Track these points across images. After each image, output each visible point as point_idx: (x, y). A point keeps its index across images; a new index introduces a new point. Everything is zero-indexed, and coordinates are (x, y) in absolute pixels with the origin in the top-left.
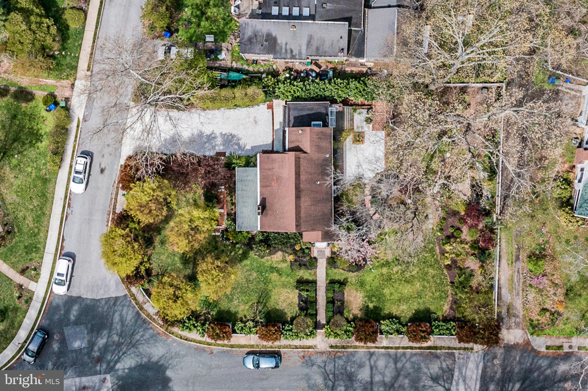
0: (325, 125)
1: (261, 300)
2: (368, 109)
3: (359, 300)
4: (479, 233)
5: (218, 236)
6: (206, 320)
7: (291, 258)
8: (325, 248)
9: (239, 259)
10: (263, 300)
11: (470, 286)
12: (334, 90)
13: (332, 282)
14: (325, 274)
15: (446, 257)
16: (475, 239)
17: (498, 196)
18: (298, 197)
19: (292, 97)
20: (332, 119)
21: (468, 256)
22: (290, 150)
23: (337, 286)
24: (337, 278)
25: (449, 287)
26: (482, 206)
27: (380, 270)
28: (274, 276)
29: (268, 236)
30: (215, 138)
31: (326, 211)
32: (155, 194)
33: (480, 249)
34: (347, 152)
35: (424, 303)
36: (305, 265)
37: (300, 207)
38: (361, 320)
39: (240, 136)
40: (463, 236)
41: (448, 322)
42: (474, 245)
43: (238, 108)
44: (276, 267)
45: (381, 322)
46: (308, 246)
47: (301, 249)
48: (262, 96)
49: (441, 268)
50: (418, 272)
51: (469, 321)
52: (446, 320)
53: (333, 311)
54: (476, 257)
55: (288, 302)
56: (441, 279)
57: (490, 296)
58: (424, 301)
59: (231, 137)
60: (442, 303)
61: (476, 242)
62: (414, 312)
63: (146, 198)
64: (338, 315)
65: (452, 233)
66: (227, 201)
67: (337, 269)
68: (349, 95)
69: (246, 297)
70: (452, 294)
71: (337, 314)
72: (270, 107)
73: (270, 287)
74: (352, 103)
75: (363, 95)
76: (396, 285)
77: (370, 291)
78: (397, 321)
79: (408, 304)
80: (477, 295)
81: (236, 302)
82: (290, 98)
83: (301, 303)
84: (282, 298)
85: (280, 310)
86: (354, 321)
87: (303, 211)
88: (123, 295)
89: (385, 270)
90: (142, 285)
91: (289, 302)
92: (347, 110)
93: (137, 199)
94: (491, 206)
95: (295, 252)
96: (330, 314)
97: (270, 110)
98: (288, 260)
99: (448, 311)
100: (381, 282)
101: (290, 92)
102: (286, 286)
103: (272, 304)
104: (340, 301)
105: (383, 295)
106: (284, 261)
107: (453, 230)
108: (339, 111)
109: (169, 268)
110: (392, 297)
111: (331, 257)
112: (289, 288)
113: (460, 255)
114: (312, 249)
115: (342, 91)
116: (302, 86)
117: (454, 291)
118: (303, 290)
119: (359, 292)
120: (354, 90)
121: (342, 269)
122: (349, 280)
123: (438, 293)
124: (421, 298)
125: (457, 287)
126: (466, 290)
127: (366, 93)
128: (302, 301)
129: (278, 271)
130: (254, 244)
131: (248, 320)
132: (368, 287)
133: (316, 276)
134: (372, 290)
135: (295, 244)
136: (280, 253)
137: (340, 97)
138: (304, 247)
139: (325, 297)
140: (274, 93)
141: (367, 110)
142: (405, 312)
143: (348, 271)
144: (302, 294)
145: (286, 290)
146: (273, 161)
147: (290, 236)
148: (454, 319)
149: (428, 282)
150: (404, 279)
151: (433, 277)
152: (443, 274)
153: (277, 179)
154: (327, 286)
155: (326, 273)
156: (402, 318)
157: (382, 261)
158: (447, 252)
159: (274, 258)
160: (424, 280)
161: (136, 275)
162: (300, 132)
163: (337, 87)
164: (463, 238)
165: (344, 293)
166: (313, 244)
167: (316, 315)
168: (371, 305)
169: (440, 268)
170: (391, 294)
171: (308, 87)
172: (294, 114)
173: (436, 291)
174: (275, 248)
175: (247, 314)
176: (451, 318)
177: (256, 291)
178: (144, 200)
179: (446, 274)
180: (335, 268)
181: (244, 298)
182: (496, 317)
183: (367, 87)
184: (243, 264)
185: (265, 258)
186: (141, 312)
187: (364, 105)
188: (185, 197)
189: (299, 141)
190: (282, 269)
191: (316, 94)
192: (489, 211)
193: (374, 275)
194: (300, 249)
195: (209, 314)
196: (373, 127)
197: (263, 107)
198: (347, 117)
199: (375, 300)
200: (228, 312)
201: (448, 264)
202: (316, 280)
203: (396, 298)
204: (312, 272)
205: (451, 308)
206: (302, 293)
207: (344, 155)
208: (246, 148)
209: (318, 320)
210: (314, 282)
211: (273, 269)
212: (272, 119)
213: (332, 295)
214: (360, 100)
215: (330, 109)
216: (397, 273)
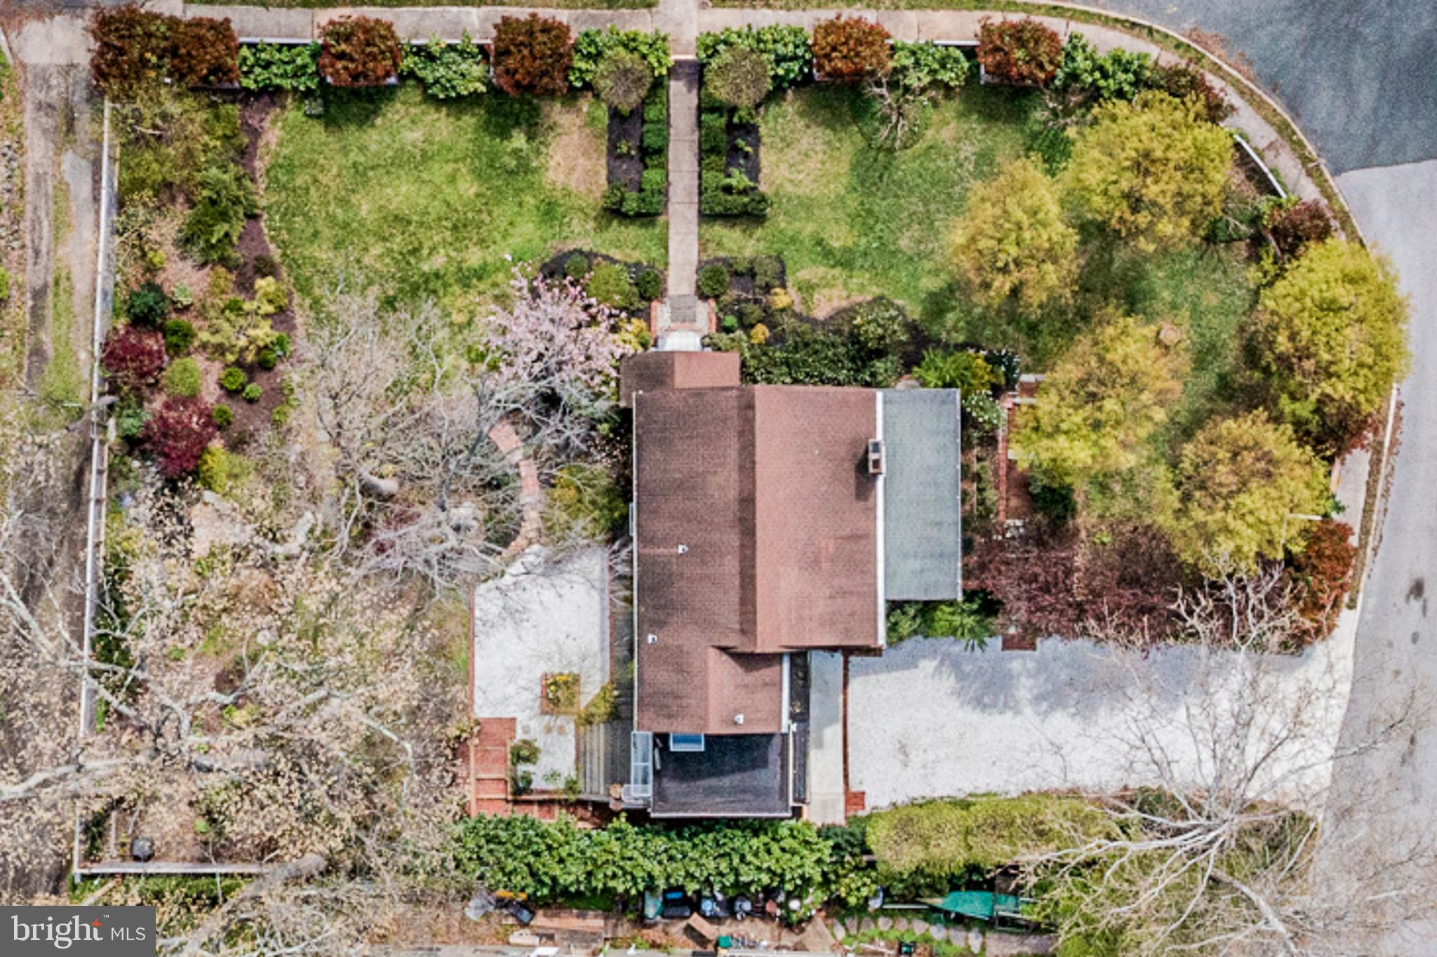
0: (661, 739)
1: (881, 156)
2: (526, 790)
3: (558, 158)
4: (163, 382)
5: (1028, 370)
6: (1064, 91)
7: (781, 299)
8: (669, 330)
9: (957, 294)
10: (876, 160)
11: (192, 205)
12: (636, 854)
13: (647, 217)
14: (672, 245)
15: (270, 302)
16: (177, 361)
17: (98, 502)
18: (747, 501)
19: (776, 832)
20: (642, 759)
21: (198, 305)
22: (771, 659)
23: (631, 205)
24: (632, 232)
25: (263, 203)
26: (153, 469)
27: (490, 259)
28: (840, 237)
29: (857, 371)
30: (1039, 698)
31: (655, 455)
32: (1219, 515)
33: (162, 329)
34: (596, 647)
35: (345, 150)
36: (736, 274)
37: (741, 468)
38: (551, 94)
39: (954, 703)
40: (216, 369)
41: (266, 87)
42: (180, 341)
43: (961, 796)
44: (833, 267)
45: (483, 89)
46: (724, 339)
47: (747, 327)
48: (877, 837)
49: (289, 266)
50: (366, 249)
51: (194, 90)
52: (271, 94)
53: (644, 122)
54: (174, 303)
55: (794, 153)
56: (289, 231)
57: (125, 176)
58: (346, 155)
59: (986, 700)
60: (285, 151)
61: (176, 350)
62: (379, 121)
63: (1248, 502)
64: (625, 109)
65: (251, 380)
66: (997, 488)
67: (631, 261)
68: (589, 836)
69: (931, 166)
70: (253, 180)
71: (632, 112)
72: (854, 799)
73: (853, 202)
74: (580, 811)
75: (543, 837)
76: (437, 208)
77: (522, 190)
78: (435, 90)
79: (397, 145)
80: (169, 179)
81: (968, 150)
82: (784, 832)
83: (749, 149)
84: (813, 164)
85: (819, 125)
86: (571, 88)
87: (733, 454)
88: (1344, 175)
89: (474, 257)
90: (1280, 206)
91: (791, 154)
92: (596, 789)
93: (1281, 498)
94: (125, 470)
95: (769, 318)
96: (652, 113)
97: (855, 788)
98: (792, 291)
99: (266, 124)
100: (487, 220)
101: (783, 850)
102: (801, 204)
103: (850, 142)
104: (620, 157)
105: (478, 174)
106: (807, 289)
107: (248, 389)
108: (622, 784)
109: (1190, 263)
110: (450, 168)
111: (649, 300)
112: (790, 199)
113: (227, 307)
114: (714, 327)
115: (612, 853)
116: (743, 869)
117: (245, 189)
118: (744, 192)
119: (559, 186)
120: (570, 855)
121: (614, 262)
122: (591, 225)
123: (299, 181)
124: (355, 164)
125: (236, 201)
126: (206, 193)
127: (531, 843)
128: (746, 155)
129: (828, 253)
130: (901, 343)
131: (923, 90)
132: (530, 200)
133: (700, 237)
134: (518, 192)
135: (768, 343)
136: (821, 313)
137: (617, 830)
138: (739, 333)
139: (671, 167)
140: (837, 847)
141: (533, 786)
142: (405, 121)
143: (596, 255)
144: (746, 179)
145: (800, 191)
146: (830, 622)
147: (785, 369)
148: (244, 97)
149: (331, 218)
150: (412, 228)
151: (316, 234)
152: (284, 245)
153: (816, 561)
154: (666, 206)
155: (666, 248)
156: (418, 99)
157: (482, 287)
158: (267, 316)
159: (840, 297)
160: (346, 225)
161: (1298, 239)
162: (740, 718)
163: (628, 865)
164: (218, 365)
165: (609, 181)
166: (709, 343)
167: (700, 110)
168: (519, 140)
169: (294, 264)
170: (452, 179)
171: (724, 866)
172: (768, 777)
173: (307, 189)
174: (835, 332)
175: (930, 111)
176: (257, 99)
177: (901, 187)
178: (1256, 496)
179: (272, 247)
180: (638, 265)
181: (939, 163)
182: (108, 105)
183: (528, 865)
184: (943, 276)
185: (869, 298)
186: (1287, 117)
187: (541, 803)
188: (1137, 499)
189: (746, 686)
190: (814, 262)
191: (696, 841)
192: (130, 454)
193: (510, 240)
194: (752, 326)
195: (1054, 112)
196: (513, 730)
197: (877, 799)
198: (598, 765)
199: (506, 159)
200: (990, 116)
201: (264, 276)
202: (700, 225)
203: (437, 166)
204: (713, 252)
205: (256, 133)
206: (746, 182)
207: (607, 637)
208: (934, 663)
209: (695, 91)
210: (707, 216)
211: (845, 261)
212: (850, 759)
213: (645, 174)
214: (552, 821)
215: (649, 794)
216: (433, 250)
